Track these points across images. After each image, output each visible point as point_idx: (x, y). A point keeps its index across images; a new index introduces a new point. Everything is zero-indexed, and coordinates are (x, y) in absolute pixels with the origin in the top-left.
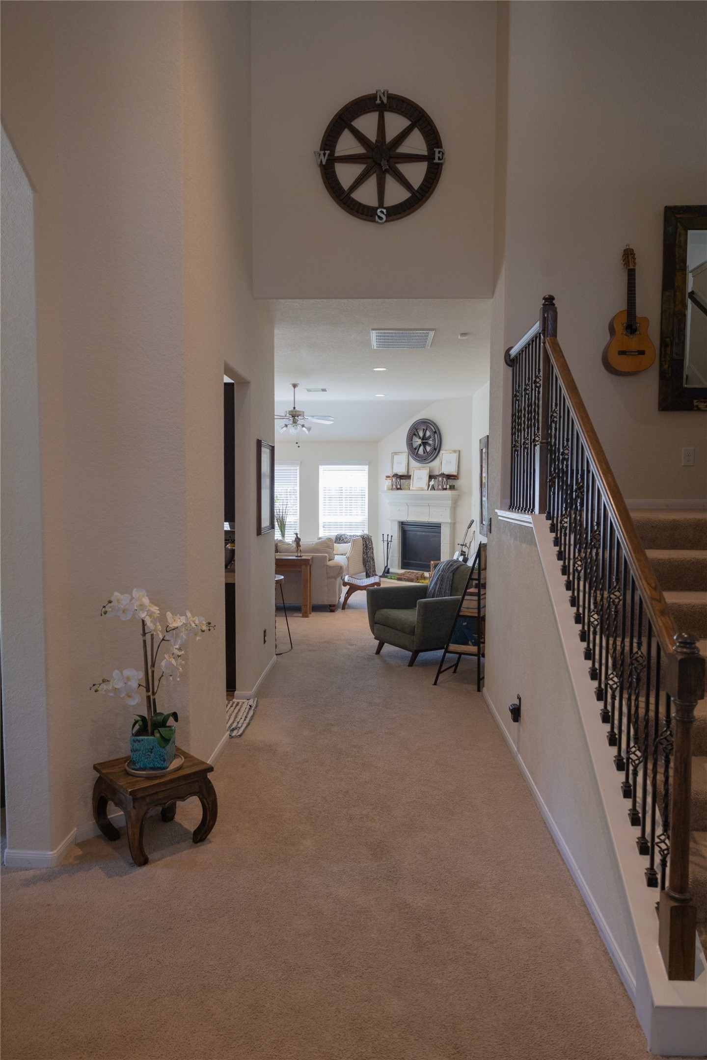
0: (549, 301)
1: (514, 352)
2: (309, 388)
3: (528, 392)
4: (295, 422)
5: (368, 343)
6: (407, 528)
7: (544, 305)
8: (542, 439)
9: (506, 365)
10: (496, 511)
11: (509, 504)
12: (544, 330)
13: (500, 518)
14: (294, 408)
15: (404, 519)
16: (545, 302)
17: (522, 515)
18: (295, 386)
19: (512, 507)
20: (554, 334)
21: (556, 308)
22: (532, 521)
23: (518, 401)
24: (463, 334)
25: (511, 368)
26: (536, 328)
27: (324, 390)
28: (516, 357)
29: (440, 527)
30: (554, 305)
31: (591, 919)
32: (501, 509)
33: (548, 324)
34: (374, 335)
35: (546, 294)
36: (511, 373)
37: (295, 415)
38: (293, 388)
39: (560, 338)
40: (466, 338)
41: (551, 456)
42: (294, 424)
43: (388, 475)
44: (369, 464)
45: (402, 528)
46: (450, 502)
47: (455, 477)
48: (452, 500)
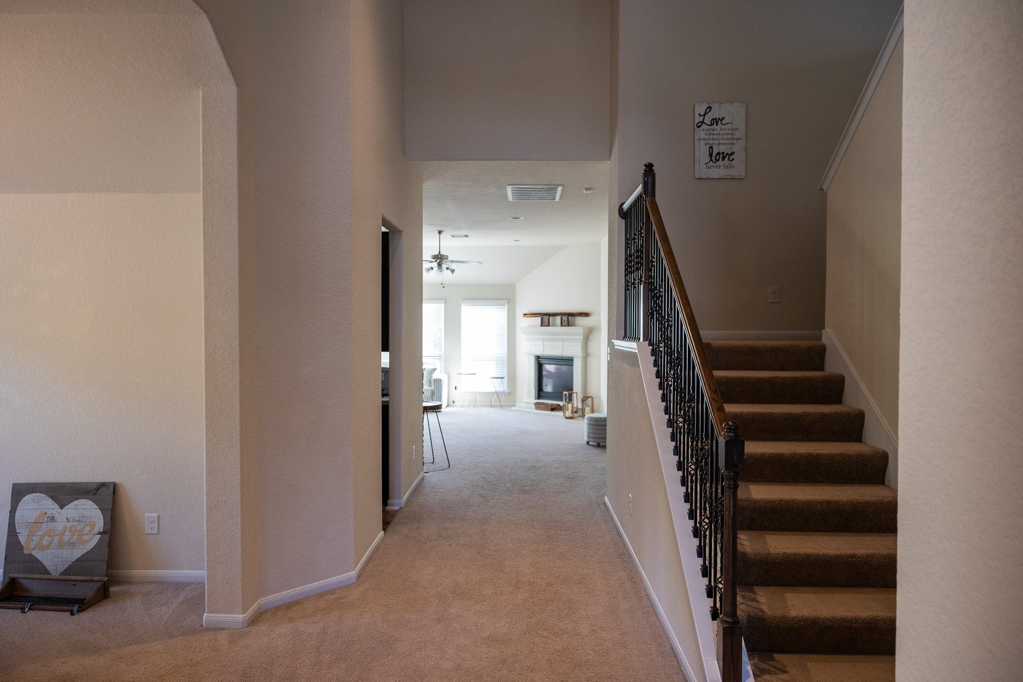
0: (649, 168)
1: (626, 206)
2: (453, 234)
3: (636, 241)
4: (440, 265)
5: (506, 196)
6: (542, 361)
7: (644, 170)
8: (645, 280)
9: (619, 217)
10: (613, 341)
11: (624, 335)
12: (645, 191)
13: (616, 347)
14: (440, 252)
15: (539, 353)
16: (646, 168)
17: (630, 343)
18: (440, 232)
19: (625, 337)
20: (653, 195)
21: (655, 173)
22: (636, 348)
23: (629, 247)
24: (587, 189)
25: (624, 220)
26: (640, 189)
27: (467, 236)
28: (627, 210)
29: (573, 360)
30: (653, 171)
31: (677, 659)
32: (617, 339)
33: (648, 187)
34: (509, 190)
35: (647, 161)
36: (624, 224)
37: (440, 259)
38: (438, 234)
39: (658, 198)
40: (590, 192)
41: (651, 294)
42: (439, 267)
43: (525, 313)
44: (508, 303)
45: (539, 361)
46: (581, 337)
47: (586, 315)
48: (584, 335)
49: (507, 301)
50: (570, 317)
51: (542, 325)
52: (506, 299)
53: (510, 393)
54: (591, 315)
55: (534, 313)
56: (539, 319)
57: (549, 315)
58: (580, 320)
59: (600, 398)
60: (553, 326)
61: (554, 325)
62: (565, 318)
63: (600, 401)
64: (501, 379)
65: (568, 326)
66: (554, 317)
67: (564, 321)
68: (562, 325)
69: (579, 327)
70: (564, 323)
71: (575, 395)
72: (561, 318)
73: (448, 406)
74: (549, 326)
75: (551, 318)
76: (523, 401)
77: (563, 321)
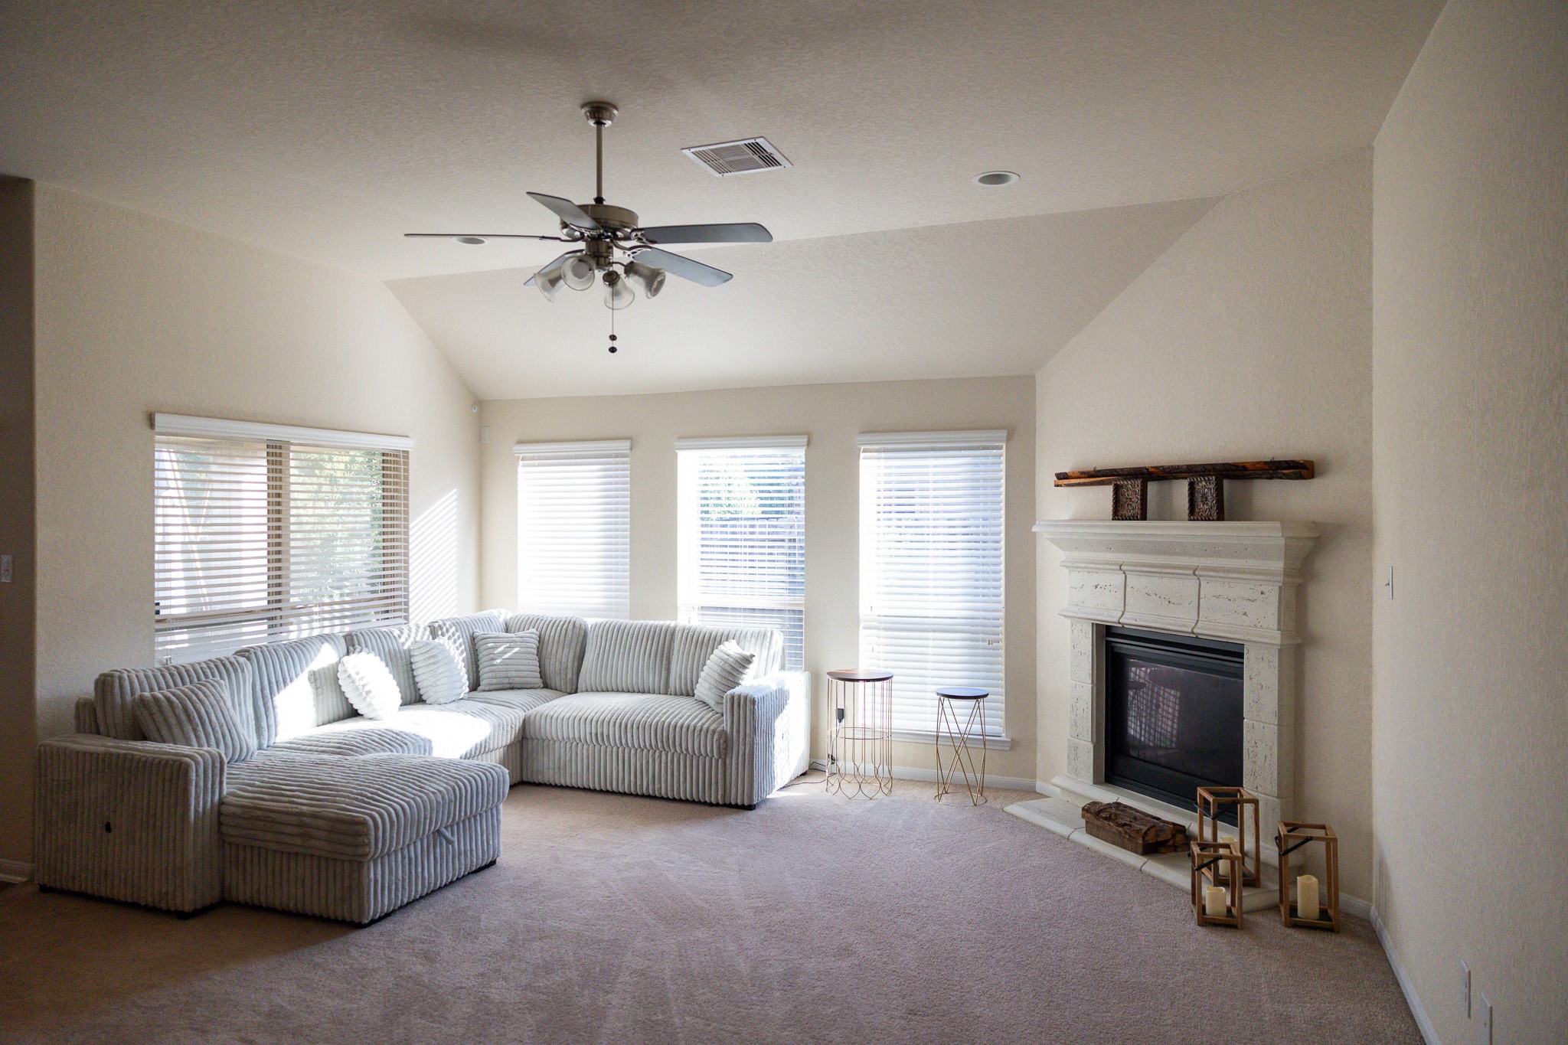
6: (1124, 646)
14: (600, 199)
15: (1111, 619)
18: (598, 111)
29: (1241, 655)
37: (597, 223)
43: (1066, 469)
44: (1009, 438)
45: (1109, 648)
46: (1278, 565)
47: (1301, 470)
48: (1287, 558)
49: (1004, 434)
50: (1226, 483)
51: (1117, 515)
52: (1001, 428)
53: (1014, 745)
54: (1322, 474)
55: (1090, 468)
56: (1107, 492)
57: (1145, 475)
58: (1271, 493)
59: (1370, 835)
60: (1160, 518)
61: (1165, 515)
62: (1207, 487)
63: (1369, 848)
64: (972, 702)
65: (1221, 517)
66: (1166, 484)
67: (1205, 498)
68: (1193, 514)
69: (1266, 524)
70: (1201, 507)
71: (1248, 809)
72: (1192, 486)
73: (812, 769)
74: (1144, 518)
75: (1152, 488)
76: (1054, 780)
77: (1198, 496)
